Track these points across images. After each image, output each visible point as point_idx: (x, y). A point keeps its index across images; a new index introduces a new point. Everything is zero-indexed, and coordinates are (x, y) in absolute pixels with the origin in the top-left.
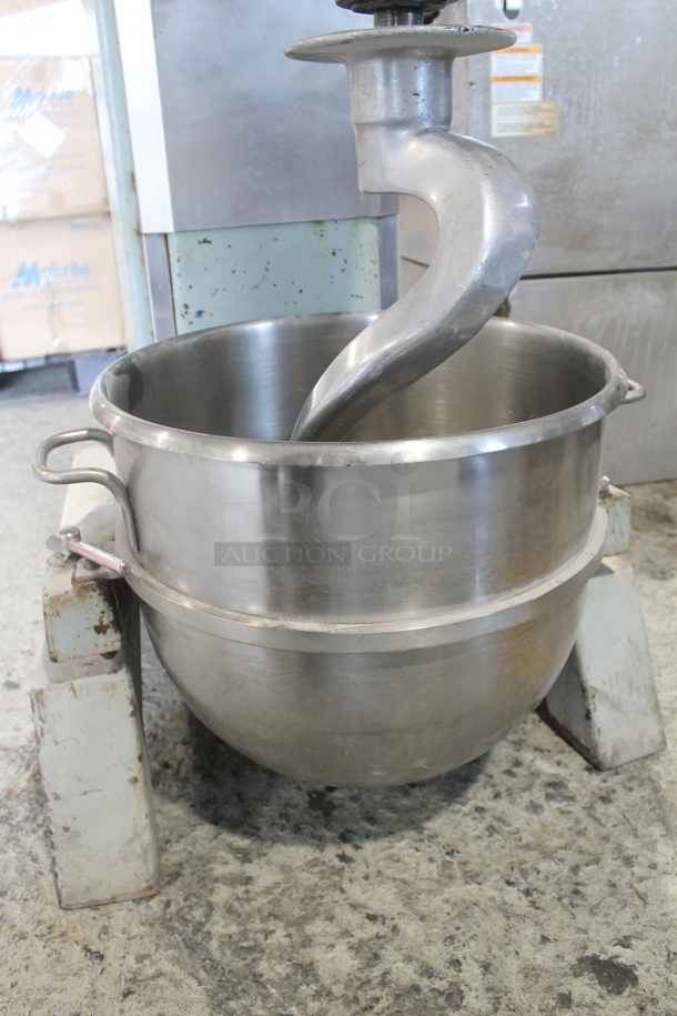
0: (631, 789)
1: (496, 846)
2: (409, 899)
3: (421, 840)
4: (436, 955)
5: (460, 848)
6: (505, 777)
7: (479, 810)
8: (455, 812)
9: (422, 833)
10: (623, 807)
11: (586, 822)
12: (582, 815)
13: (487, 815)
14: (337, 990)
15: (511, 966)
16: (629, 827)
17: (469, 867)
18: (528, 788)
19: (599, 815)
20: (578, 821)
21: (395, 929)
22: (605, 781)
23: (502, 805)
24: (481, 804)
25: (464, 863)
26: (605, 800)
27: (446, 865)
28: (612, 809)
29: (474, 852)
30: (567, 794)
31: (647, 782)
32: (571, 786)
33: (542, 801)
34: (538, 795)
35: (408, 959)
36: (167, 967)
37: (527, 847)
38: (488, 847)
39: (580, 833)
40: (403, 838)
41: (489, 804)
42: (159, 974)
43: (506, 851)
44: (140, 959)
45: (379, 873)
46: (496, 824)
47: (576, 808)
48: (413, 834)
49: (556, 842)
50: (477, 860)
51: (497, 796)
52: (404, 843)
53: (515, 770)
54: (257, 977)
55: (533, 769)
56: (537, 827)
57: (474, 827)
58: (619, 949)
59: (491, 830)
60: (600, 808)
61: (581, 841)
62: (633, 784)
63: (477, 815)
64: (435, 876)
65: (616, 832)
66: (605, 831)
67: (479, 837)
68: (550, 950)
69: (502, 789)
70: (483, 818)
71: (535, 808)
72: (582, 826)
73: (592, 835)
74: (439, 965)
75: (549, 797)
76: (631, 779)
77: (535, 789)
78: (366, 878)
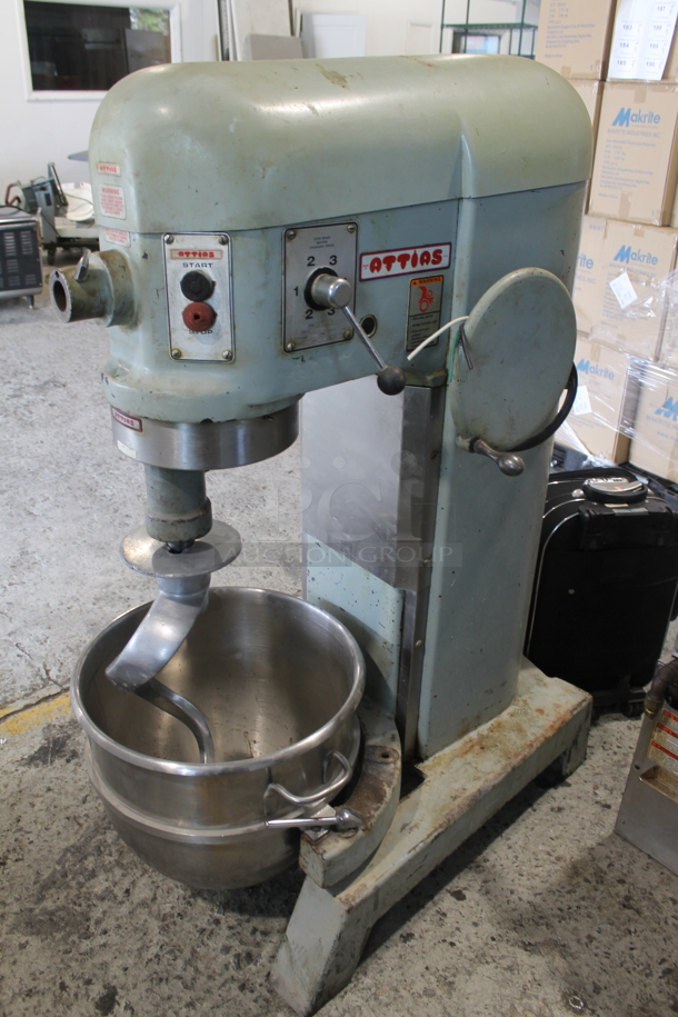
0: (256, 1001)
1: (191, 936)
2: (143, 904)
3: (184, 899)
4: (110, 923)
5: (185, 919)
6: (251, 929)
7: (217, 922)
8: (212, 910)
9: (190, 897)
10: (238, 999)
11: (220, 980)
12: (227, 975)
13: (214, 926)
14: (84, 890)
15: (107, 957)
16: (219, 1003)
17: (172, 927)
18: (241, 942)
19: (228, 986)
20: (221, 975)
21: (122, 903)
22: (261, 985)
23: (224, 932)
24: (222, 922)
25: (174, 923)
26: (242, 987)
27: (172, 916)
28: (235, 992)
29: (184, 927)
30: (242, 965)
31: (265, 1011)
32: (251, 966)
33: (233, 952)
34: (238, 948)
35: (104, 913)
36: (85, 825)
37: (194, 952)
38: (190, 932)
39: (210, 977)
40: (185, 890)
41: (224, 926)
42: (81, 825)
43: (188, 941)
44: (87, 815)
45: (158, 887)
46: (207, 933)
47: (232, 972)
48: (189, 893)
49: (201, 966)
50: (178, 928)
51: (231, 928)
52: (182, 892)
53: (258, 933)
54: (85, 858)
55: (263, 943)
56: (213, 954)
57: (203, 922)
58: (123, 1004)
59: (202, 931)
60: (235, 986)
61: (203, 979)
62: (261, 1002)
63: (211, 921)
64: (163, 912)
65: (216, 997)
66: (215, 990)
67: (196, 926)
68: (119, 973)
69: (239, 929)
70: (210, 924)
71: (226, 949)
72: (217, 977)
73: (211, 983)
74: (104, 925)
75: (238, 956)
76: (267, 1001)
77: (243, 947)
78: (153, 882)
